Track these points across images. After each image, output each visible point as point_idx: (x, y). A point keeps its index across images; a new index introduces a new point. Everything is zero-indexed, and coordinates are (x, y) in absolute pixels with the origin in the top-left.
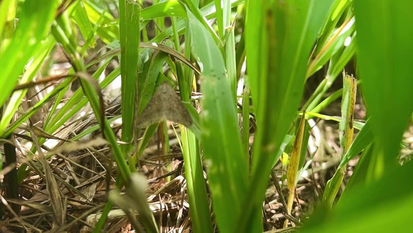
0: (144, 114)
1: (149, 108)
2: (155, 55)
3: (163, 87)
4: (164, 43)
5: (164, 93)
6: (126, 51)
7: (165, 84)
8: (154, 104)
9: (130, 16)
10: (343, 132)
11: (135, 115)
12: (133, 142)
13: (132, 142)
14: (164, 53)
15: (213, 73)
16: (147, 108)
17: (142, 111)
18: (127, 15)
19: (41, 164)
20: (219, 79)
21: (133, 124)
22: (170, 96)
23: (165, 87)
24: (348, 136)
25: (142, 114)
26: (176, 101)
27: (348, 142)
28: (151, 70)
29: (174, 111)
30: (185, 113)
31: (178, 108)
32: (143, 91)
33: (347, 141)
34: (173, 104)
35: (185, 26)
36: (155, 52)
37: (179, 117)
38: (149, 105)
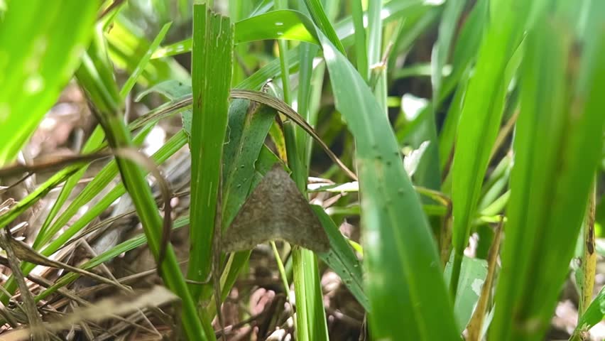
0: (235, 226)
1: (247, 214)
2: (253, 112)
3: (274, 176)
4: (267, 90)
5: (277, 187)
6: (204, 103)
7: (277, 170)
8: (256, 207)
9: (215, 39)
10: (579, 261)
11: (217, 226)
12: (212, 279)
13: (208, 279)
14: (271, 108)
15: (376, 153)
16: (242, 215)
17: (231, 219)
18: (209, 34)
19: (26, 315)
20: (389, 164)
21: (213, 243)
22: (288, 191)
23: (277, 176)
24: (587, 268)
25: (231, 225)
26: (297, 202)
27: (588, 278)
28: (247, 139)
29: (295, 223)
30: (315, 226)
31: (301, 216)
32: (231, 180)
33: (586, 277)
34: (293, 208)
35: (298, 60)
36: (252, 106)
37: (305, 233)
38: (244, 209)
